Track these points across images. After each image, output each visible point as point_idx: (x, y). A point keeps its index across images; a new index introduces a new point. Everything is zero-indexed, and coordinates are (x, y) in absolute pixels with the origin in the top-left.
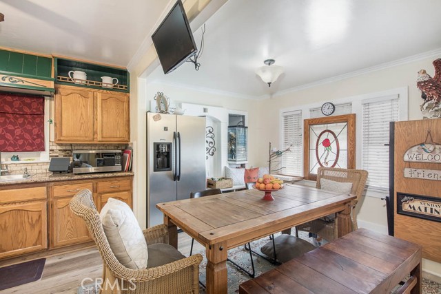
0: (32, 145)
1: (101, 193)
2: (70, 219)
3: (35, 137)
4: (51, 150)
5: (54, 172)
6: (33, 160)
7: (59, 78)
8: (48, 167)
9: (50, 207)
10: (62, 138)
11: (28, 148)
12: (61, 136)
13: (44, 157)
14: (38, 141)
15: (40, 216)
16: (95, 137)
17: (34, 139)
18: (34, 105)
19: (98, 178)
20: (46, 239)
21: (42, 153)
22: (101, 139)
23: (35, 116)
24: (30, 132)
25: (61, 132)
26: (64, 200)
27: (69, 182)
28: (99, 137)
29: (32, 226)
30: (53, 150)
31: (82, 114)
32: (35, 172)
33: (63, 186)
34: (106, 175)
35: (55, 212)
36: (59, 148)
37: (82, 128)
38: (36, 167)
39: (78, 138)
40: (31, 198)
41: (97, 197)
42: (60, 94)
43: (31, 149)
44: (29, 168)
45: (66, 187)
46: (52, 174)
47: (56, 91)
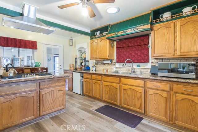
0: (144, 59)
1: (176, 93)
2: (156, 103)
3: (145, 56)
4: (152, 62)
5: (152, 74)
6: (145, 67)
7: (154, 22)
8: (149, 71)
9: (145, 92)
10: (155, 55)
11: (142, 61)
12: (155, 54)
13: (149, 66)
14: (146, 58)
15: (141, 95)
16: (175, 53)
17: (145, 57)
18: (145, 40)
19: (173, 81)
20: (143, 108)
21: (148, 64)
22: (179, 54)
23: (145, 45)
24: (143, 53)
25: (155, 52)
26: (152, 90)
27: (155, 80)
28: (178, 53)
29: (138, 99)
30: (153, 62)
31: (166, 39)
32: (145, 73)
33: (152, 82)
34: (179, 80)
35: (147, 96)
36: (156, 61)
37: (167, 48)
38: (145, 70)
39: (164, 55)
40: (138, 85)
41: (173, 95)
42: (154, 30)
43: (144, 62)
44: (142, 70)
45: (153, 83)
46: (151, 75)
47: (152, 29)
